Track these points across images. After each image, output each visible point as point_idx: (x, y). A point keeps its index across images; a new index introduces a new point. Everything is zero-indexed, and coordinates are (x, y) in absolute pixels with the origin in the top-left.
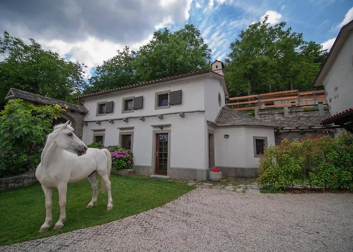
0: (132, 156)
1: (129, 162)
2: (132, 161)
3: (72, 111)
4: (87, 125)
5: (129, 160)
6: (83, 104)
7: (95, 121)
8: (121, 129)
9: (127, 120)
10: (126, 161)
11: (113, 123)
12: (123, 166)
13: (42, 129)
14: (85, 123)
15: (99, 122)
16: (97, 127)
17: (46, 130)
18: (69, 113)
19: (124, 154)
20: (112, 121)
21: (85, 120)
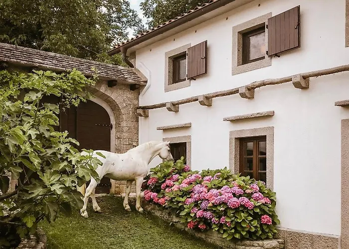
0: (273, 202)
1: (266, 219)
2: (273, 216)
3: (111, 83)
4: (147, 116)
5: (265, 213)
6: (132, 61)
7: (163, 105)
8: (236, 121)
9: (250, 92)
10: (256, 216)
11: (210, 105)
12: (249, 232)
13: (33, 133)
14: (140, 111)
15: (174, 107)
16: (172, 120)
17: (47, 135)
18: (103, 89)
19: (249, 196)
20: (207, 101)
21: (141, 105)
